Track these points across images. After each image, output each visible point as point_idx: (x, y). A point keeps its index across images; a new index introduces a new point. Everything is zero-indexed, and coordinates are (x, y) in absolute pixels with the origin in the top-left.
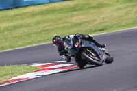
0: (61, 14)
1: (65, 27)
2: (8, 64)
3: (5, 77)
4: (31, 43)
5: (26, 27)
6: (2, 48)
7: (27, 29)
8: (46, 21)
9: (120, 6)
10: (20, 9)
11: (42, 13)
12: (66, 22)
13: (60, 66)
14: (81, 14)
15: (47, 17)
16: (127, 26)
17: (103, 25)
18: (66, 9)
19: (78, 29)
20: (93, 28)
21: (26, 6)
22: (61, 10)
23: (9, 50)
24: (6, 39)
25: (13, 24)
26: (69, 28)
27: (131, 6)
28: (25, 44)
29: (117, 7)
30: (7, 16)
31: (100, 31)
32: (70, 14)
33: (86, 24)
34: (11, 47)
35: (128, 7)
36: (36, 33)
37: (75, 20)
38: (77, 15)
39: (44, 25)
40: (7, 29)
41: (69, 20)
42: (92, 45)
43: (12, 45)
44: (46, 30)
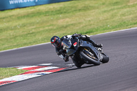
0: (48, 17)
1: (51, 30)
4: (17, 45)
5: (12, 30)
7: (13, 31)
8: (31, 24)
9: (106, 9)
10: (6, 11)
11: (28, 16)
12: (52, 25)
13: (46, 68)
14: (67, 17)
15: (33, 20)
16: (113, 28)
17: (89, 28)
18: (52, 12)
19: (64, 32)
21: (12, 9)
22: (46, 13)
26: (55, 30)
27: (117, 9)
29: (103, 10)
31: (86, 33)
32: (56, 16)
33: (72, 27)
35: (114, 9)
36: (22, 36)
37: (61, 22)
38: (63, 18)
39: (30, 28)
41: (55, 23)
44: (32, 33)
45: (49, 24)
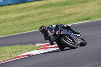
0: (57, 8)
1: (60, 17)
2: (18, 44)
3: (15, 54)
4: (35, 28)
5: (31, 17)
6: (13, 32)
7: (32, 18)
8: (45, 13)
10: (27, 3)
11: (43, 6)
12: (61, 13)
14: (71, 8)
15: (46, 10)
17: (88, 15)
18: (61, 3)
19: (70, 19)
20: (80, 18)
21: (31, 2)
22: (57, 5)
24: (17, 26)
25: (21, 15)
26: (63, 17)
28: (30, 29)
30: (17, 9)
31: (86, 19)
32: (63, 7)
33: (75, 15)
34: (20, 32)
36: (38, 21)
37: (67, 11)
38: (69, 8)
39: (45, 15)
40: (17, 18)
41: (62, 12)
42: (69, 33)
43: (20, 30)
44: (46, 19)
45: (58, 13)
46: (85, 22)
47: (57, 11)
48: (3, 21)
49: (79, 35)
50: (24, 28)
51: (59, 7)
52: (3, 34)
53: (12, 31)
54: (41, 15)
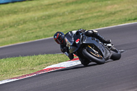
0: (95, 3)
1: (100, 16)
2: (43, 54)
3: (39, 66)
5: (60, 16)
6: (37, 37)
7: (61, 18)
8: (80, 10)
11: (76, 2)
12: (101, 11)
14: (115, 3)
19: (113, 18)
20: (127, 17)
23: (43, 39)
24: (41, 28)
25: (47, 13)
26: (103, 17)
30: (41, 5)
31: (134, 20)
32: (104, 3)
33: (120, 13)
34: (45, 36)
36: (70, 22)
37: (109, 9)
38: (112, 4)
39: (79, 14)
40: (41, 18)
41: (103, 9)
42: (95, 41)
43: (46, 34)
44: (81, 19)
45: (97, 11)
46: (133, 23)
47: (95, 8)
48: (22, 22)
49: (110, 45)
50: (51, 31)
51: (98, 3)
52: (23, 40)
53: (35, 35)
54: (74, 14)
